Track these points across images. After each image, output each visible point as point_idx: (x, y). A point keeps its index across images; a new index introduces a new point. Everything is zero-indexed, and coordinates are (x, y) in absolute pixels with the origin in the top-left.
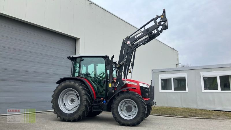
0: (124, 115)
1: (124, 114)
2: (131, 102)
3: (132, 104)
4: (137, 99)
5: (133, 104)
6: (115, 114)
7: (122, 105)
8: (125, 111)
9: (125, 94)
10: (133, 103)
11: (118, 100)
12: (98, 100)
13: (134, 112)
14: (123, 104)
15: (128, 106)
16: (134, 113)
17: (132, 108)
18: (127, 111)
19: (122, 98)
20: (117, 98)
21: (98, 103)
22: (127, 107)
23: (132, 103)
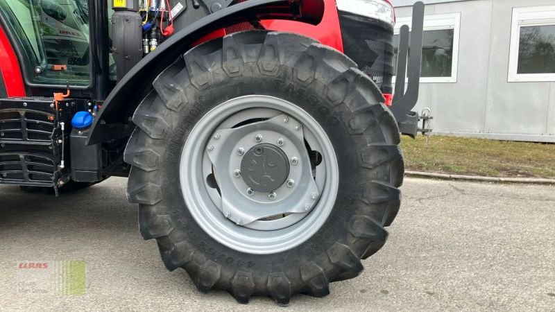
0: (228, 220)
1: (230, 207)
2: (278, 120)
3: (290, 136)
4: (337, 93)
5: (300, 135)
6: (154, 209)
7: (215, 145)
8: (239, 184)
9: (237, 56)
10: (303, 125)
11: (172, 100)
12: (31, 105)
13: (301, 191)
14: (223, 133)
15: (260, 149)
16: (305, 203)
17: (286, 165)
18: (249, 184)
19: (206, 87)
20: (172, 91)
21: (29, 125)
22: (247, 159)
23: (293, 126)
